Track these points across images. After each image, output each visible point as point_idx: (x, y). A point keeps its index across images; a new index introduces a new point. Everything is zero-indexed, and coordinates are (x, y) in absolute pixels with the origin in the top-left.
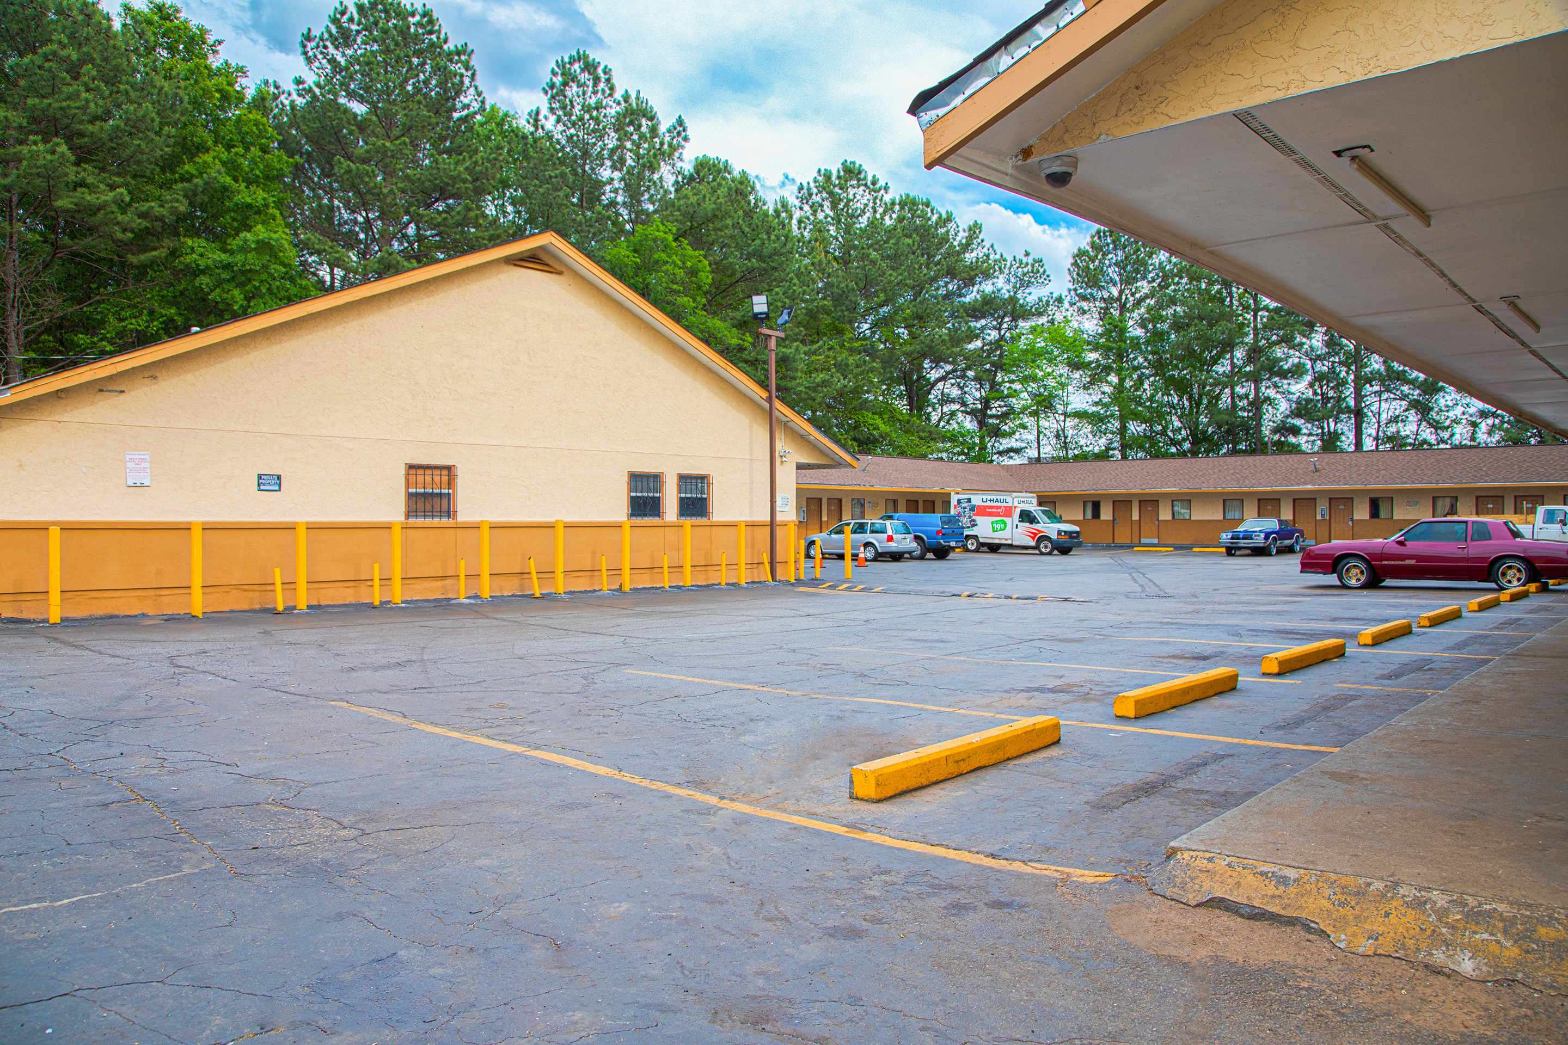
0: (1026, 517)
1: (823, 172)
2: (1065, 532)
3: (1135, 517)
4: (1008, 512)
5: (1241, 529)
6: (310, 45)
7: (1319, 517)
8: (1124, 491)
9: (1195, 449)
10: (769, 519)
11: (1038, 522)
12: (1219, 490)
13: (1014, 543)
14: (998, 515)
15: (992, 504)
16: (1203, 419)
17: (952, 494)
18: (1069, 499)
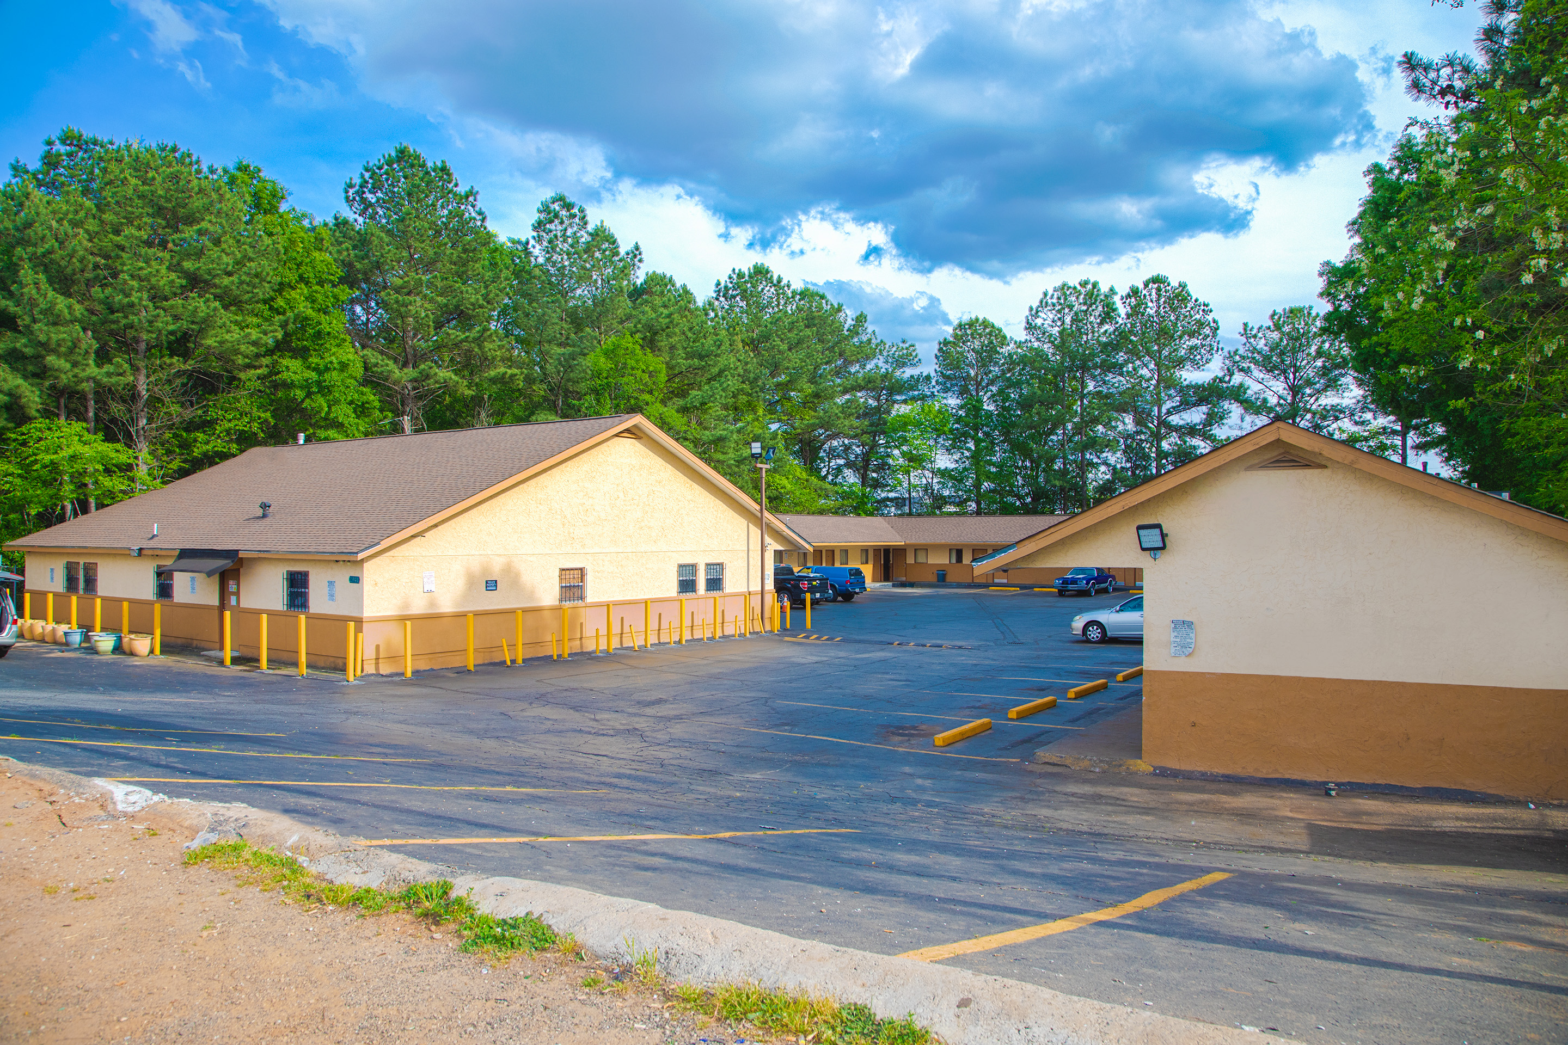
1: (737, 271)
6: (351, 191)
8: (981, 541)
9: (1035, 505)
10: (760, 589)
16: (1042, 479)
18: (937, 547)
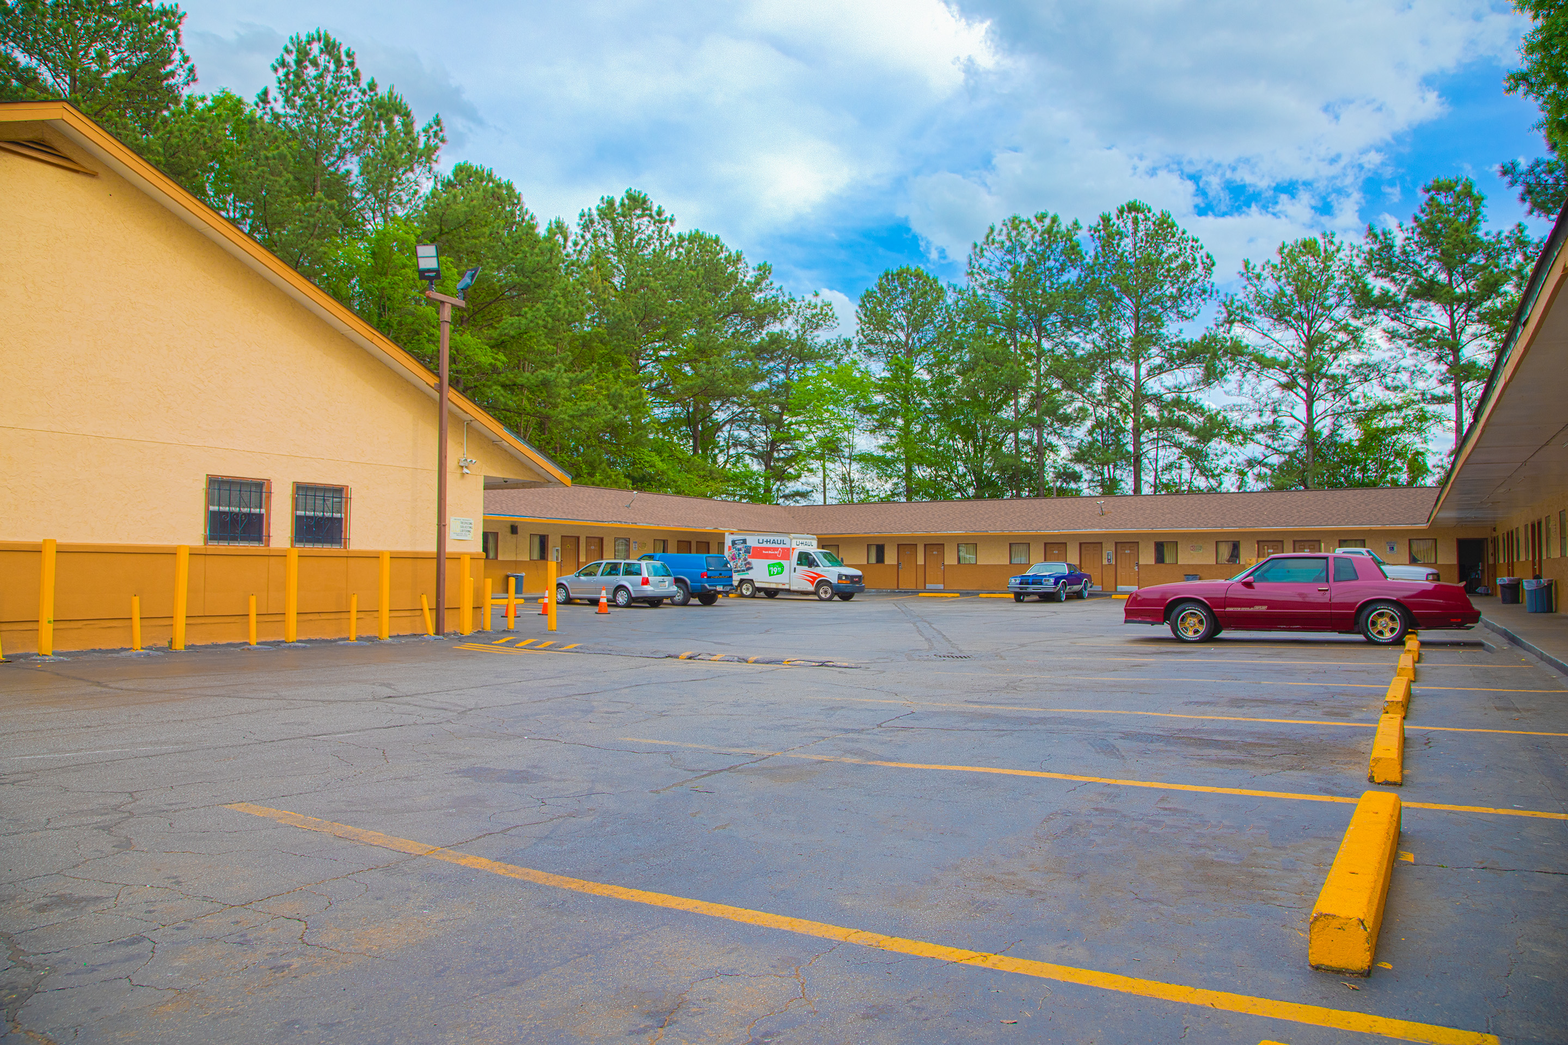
0: (806, 559)
1: (605, 200)
2: (846, 576)
3: (921, 561)
4: (786, 554)
5: (1030, 573)
7: (1105, 562)
8: (908, 534)
9: (980, 494)
10: (435, 549)
11: (818, 565)
12: (1006, 533)
13: (793, 588)
14: (775, 557)
15: (769, 545)
16: (988, 464)
17: (727, 534)
18: (852, 541)
